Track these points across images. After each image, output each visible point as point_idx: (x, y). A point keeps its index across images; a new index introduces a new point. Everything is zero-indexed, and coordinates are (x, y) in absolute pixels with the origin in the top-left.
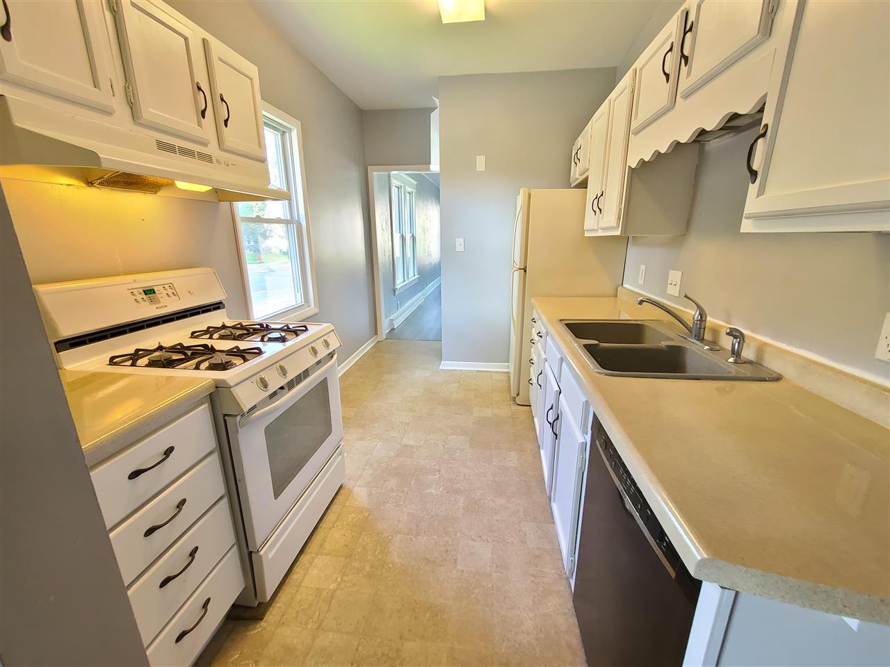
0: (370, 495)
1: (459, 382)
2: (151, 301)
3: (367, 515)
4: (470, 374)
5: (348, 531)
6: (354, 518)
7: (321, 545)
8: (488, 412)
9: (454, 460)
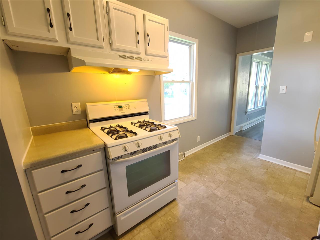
0: (184, 212)
1: (267, 170)
2: (120, 110)
3: (176, 221)
4: (278, 167)
5: (165, 225)
6: (170, 219)
7: (152, 224)
8: (280, 198)
9: (238, 218)
